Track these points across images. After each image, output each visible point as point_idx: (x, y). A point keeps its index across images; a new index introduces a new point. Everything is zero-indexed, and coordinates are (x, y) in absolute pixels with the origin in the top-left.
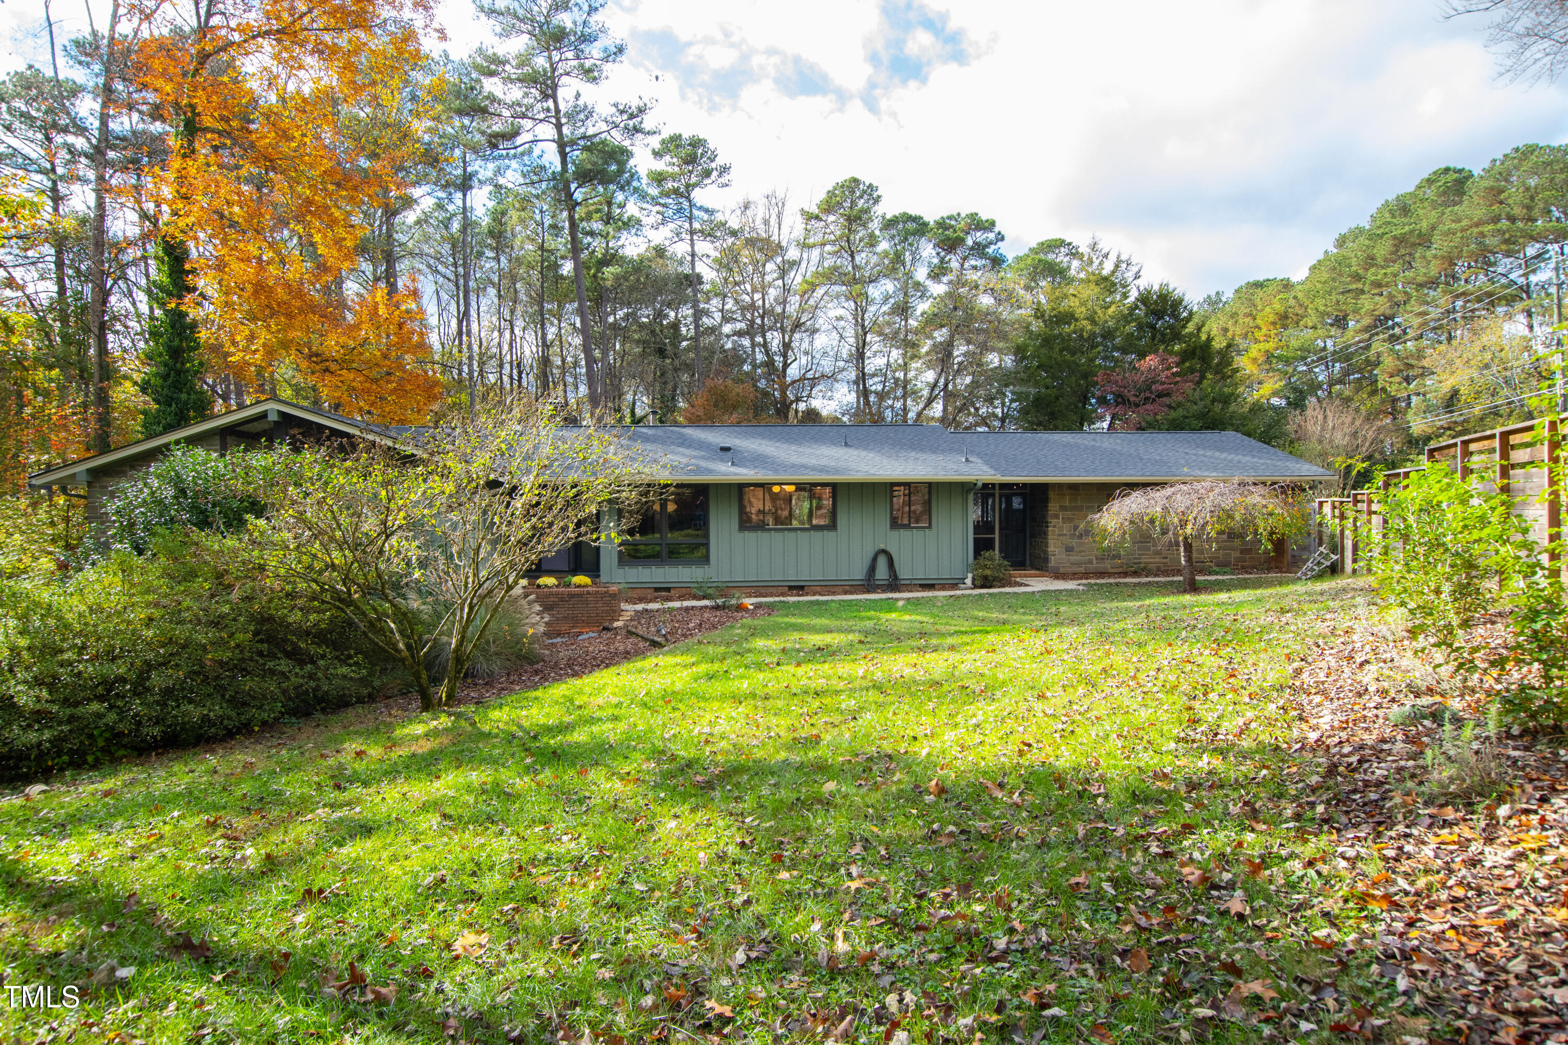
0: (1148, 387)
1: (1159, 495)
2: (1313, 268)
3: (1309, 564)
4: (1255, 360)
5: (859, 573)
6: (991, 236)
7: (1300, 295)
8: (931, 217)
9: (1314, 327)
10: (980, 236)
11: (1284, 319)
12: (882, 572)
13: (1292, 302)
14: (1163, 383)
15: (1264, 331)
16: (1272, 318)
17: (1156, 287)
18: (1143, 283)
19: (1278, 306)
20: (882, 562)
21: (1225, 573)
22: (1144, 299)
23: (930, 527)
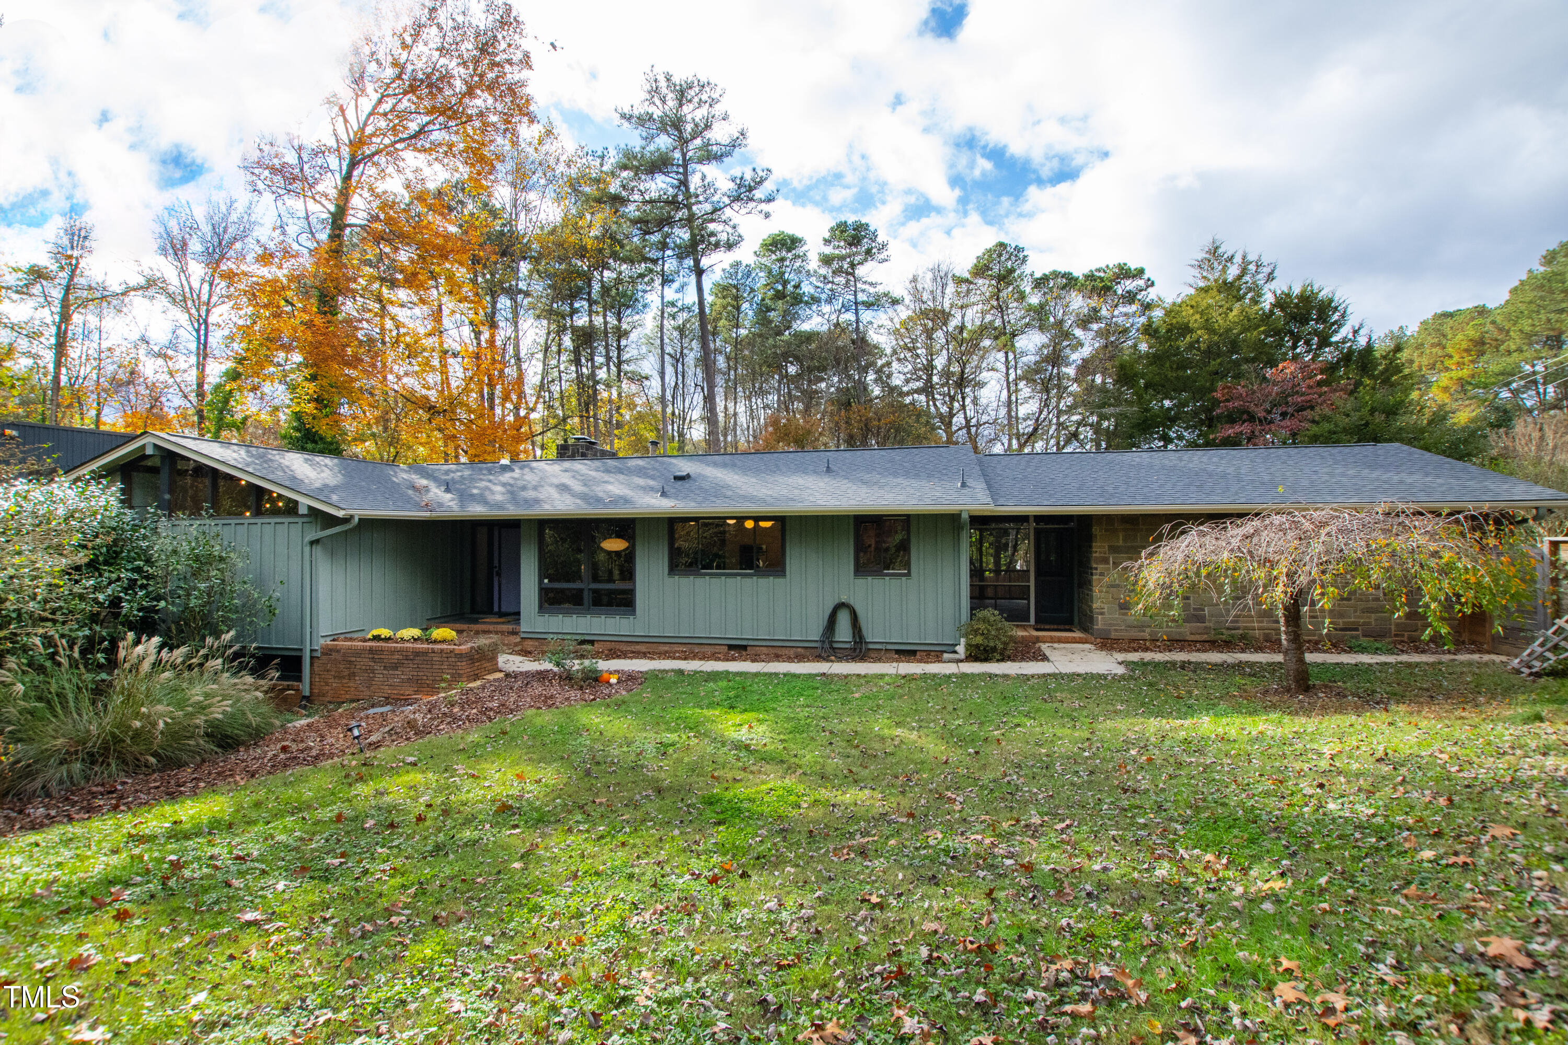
0: (1284, 398)
1: (1235, 533)
2: (1514, 291)
3: (1536, 646)
4: (1446, 389)
5: (815, 633)
6: (1141, 283)
7: (1499, 319)
8: (1079, 271)
9: (1519, 350)
10: (1130, 285)
11: (1479, 346)
12: (844, 633)
13: (1489, 327)
14: (1303, 394)
15: (1456, 358)
16: (1464, 345)
17: (1297, 290)
18: (1279, 286)
19: (1472, 333)
20: (844, 619)
21: (1376, 651)
22: (1281, 303)
23: (908, 574)
